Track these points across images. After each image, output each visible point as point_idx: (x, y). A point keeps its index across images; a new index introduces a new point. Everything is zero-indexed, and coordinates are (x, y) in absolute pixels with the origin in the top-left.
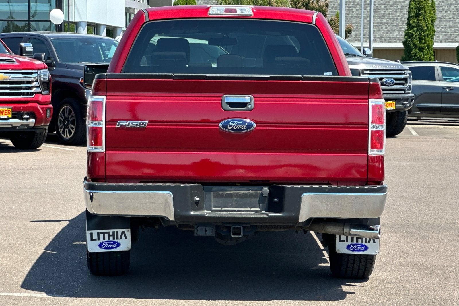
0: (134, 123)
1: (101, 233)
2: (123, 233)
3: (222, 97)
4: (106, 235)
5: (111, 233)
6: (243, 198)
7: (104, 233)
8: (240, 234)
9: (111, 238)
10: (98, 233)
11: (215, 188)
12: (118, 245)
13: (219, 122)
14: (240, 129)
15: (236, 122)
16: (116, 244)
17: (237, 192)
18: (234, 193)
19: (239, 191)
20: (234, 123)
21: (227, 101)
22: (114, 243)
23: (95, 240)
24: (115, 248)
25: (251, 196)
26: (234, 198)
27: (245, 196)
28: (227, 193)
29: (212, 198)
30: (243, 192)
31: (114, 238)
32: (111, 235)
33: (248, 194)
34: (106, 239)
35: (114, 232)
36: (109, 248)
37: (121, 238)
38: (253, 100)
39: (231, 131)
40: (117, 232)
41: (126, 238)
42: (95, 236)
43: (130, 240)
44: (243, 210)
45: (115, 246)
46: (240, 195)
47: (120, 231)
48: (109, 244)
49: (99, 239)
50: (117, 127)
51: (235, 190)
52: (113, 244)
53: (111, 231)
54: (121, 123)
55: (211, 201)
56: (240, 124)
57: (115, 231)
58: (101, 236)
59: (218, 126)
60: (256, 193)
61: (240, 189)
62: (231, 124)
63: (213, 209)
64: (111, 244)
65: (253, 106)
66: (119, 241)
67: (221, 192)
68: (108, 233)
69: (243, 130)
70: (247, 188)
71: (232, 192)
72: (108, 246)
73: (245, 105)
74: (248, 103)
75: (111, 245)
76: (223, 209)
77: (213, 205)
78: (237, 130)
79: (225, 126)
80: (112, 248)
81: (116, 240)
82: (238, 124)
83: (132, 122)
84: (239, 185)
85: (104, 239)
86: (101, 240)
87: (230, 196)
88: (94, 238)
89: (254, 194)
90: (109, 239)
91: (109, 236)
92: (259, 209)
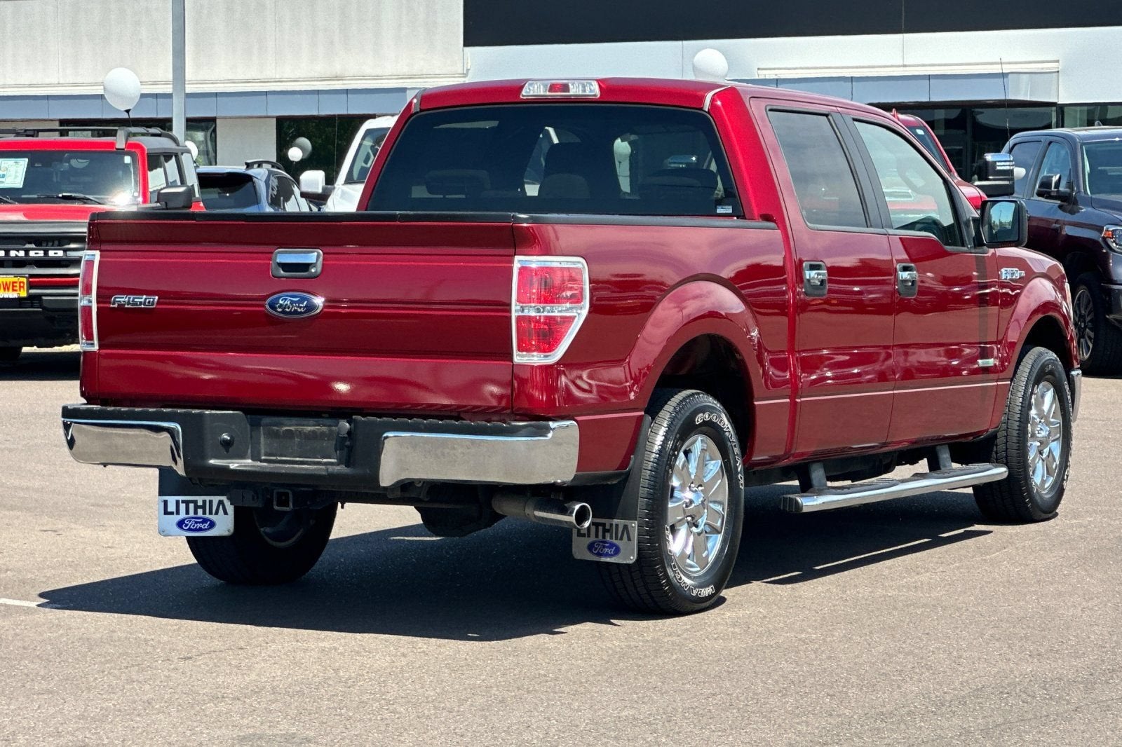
0: (136, 300)
1: (183, 502)
2: (221, 502)
3: (272, 253)
4: (192, 506)
5: (200, 503)
6: (309, 439)
7: (187, 503)
8: (287, 505)
9: (200, 511)
10: (178, 502)
11: (266, 420)
12: (212, 525)
13: (265, 298)
14: (296, 312)
15: (289, 298)
16: (209, 523)
17: (300, 428)
18: (296, 430)
19: (303, 425)
20: (286, 299)
21: (278, 261)
22: (205, 521)
23: (172, 513)
24: (206, 530)
25: (323, 434)
26: (296, 439)
27: (313, 436)
28: (285, 428)
29: (262, 439)
30: (309, 428)
31: (204, 513)
32: (200, 507)
33: (319, 432)
34: (192, 513)
35: (204, 502)
36: (196, 530)
37: (217, 513)
38: (321, 259)
39: (282, 315)
40: (211, 502)
41: (226, 513)
42: (172, 508)
43: (233, 516)
44: (311, 462)
45: (206, 527)
46: (305, 433)
47: (216, 499)
48: (196, 523)
49: (178, 513)
50: (112, 306)
51: (297, 425)
52: (202, 523)
53: (200, 500)
54: (117, 300)
55: (259, 443)
56: (295, 302)
57: (207, 498)
58: (182, 507)
59: (263, 306)
60: (331, 431)
61: (305, 423)
62: (281, 302)
63: (263, 458)
64: (199, 523)
65: (319, 269)
66: (213, 517)
67: (275, 428)
68: (195, 502)
69: (301, 313)
70: (316, 421)
71: (292, 428)
72: (194, 526)
73: (306, 267)
74: (312, 264)
75: (199, 525)
76: (279, 458)
77: (263, 451)
78: (290, 313)
79: (272, 306)
80: (200, 530)
81: (208, 516)
82: (292, 302)
83: (134, 299)
84: (327, 415)
85: (187, 512)
86: (183, 515)
87: (290, 434)
88: (169, 510)
89: (327, 432)
90: (196, 512)
91: (196, 507)
92: (336, 461)
